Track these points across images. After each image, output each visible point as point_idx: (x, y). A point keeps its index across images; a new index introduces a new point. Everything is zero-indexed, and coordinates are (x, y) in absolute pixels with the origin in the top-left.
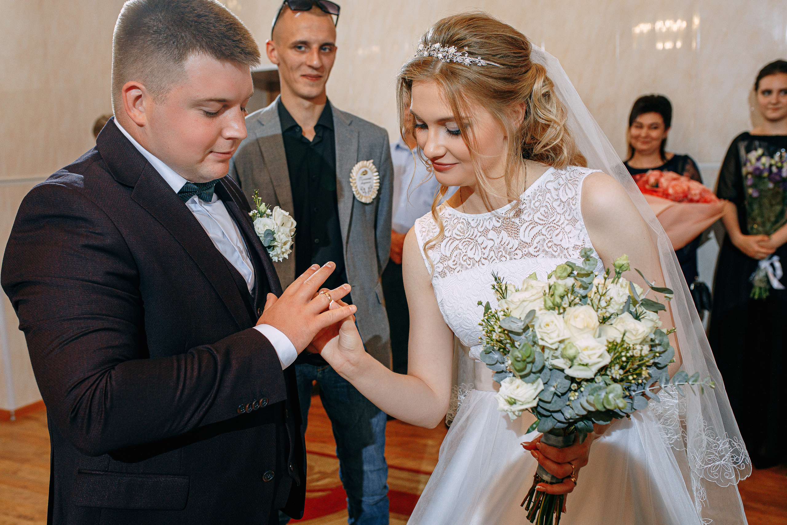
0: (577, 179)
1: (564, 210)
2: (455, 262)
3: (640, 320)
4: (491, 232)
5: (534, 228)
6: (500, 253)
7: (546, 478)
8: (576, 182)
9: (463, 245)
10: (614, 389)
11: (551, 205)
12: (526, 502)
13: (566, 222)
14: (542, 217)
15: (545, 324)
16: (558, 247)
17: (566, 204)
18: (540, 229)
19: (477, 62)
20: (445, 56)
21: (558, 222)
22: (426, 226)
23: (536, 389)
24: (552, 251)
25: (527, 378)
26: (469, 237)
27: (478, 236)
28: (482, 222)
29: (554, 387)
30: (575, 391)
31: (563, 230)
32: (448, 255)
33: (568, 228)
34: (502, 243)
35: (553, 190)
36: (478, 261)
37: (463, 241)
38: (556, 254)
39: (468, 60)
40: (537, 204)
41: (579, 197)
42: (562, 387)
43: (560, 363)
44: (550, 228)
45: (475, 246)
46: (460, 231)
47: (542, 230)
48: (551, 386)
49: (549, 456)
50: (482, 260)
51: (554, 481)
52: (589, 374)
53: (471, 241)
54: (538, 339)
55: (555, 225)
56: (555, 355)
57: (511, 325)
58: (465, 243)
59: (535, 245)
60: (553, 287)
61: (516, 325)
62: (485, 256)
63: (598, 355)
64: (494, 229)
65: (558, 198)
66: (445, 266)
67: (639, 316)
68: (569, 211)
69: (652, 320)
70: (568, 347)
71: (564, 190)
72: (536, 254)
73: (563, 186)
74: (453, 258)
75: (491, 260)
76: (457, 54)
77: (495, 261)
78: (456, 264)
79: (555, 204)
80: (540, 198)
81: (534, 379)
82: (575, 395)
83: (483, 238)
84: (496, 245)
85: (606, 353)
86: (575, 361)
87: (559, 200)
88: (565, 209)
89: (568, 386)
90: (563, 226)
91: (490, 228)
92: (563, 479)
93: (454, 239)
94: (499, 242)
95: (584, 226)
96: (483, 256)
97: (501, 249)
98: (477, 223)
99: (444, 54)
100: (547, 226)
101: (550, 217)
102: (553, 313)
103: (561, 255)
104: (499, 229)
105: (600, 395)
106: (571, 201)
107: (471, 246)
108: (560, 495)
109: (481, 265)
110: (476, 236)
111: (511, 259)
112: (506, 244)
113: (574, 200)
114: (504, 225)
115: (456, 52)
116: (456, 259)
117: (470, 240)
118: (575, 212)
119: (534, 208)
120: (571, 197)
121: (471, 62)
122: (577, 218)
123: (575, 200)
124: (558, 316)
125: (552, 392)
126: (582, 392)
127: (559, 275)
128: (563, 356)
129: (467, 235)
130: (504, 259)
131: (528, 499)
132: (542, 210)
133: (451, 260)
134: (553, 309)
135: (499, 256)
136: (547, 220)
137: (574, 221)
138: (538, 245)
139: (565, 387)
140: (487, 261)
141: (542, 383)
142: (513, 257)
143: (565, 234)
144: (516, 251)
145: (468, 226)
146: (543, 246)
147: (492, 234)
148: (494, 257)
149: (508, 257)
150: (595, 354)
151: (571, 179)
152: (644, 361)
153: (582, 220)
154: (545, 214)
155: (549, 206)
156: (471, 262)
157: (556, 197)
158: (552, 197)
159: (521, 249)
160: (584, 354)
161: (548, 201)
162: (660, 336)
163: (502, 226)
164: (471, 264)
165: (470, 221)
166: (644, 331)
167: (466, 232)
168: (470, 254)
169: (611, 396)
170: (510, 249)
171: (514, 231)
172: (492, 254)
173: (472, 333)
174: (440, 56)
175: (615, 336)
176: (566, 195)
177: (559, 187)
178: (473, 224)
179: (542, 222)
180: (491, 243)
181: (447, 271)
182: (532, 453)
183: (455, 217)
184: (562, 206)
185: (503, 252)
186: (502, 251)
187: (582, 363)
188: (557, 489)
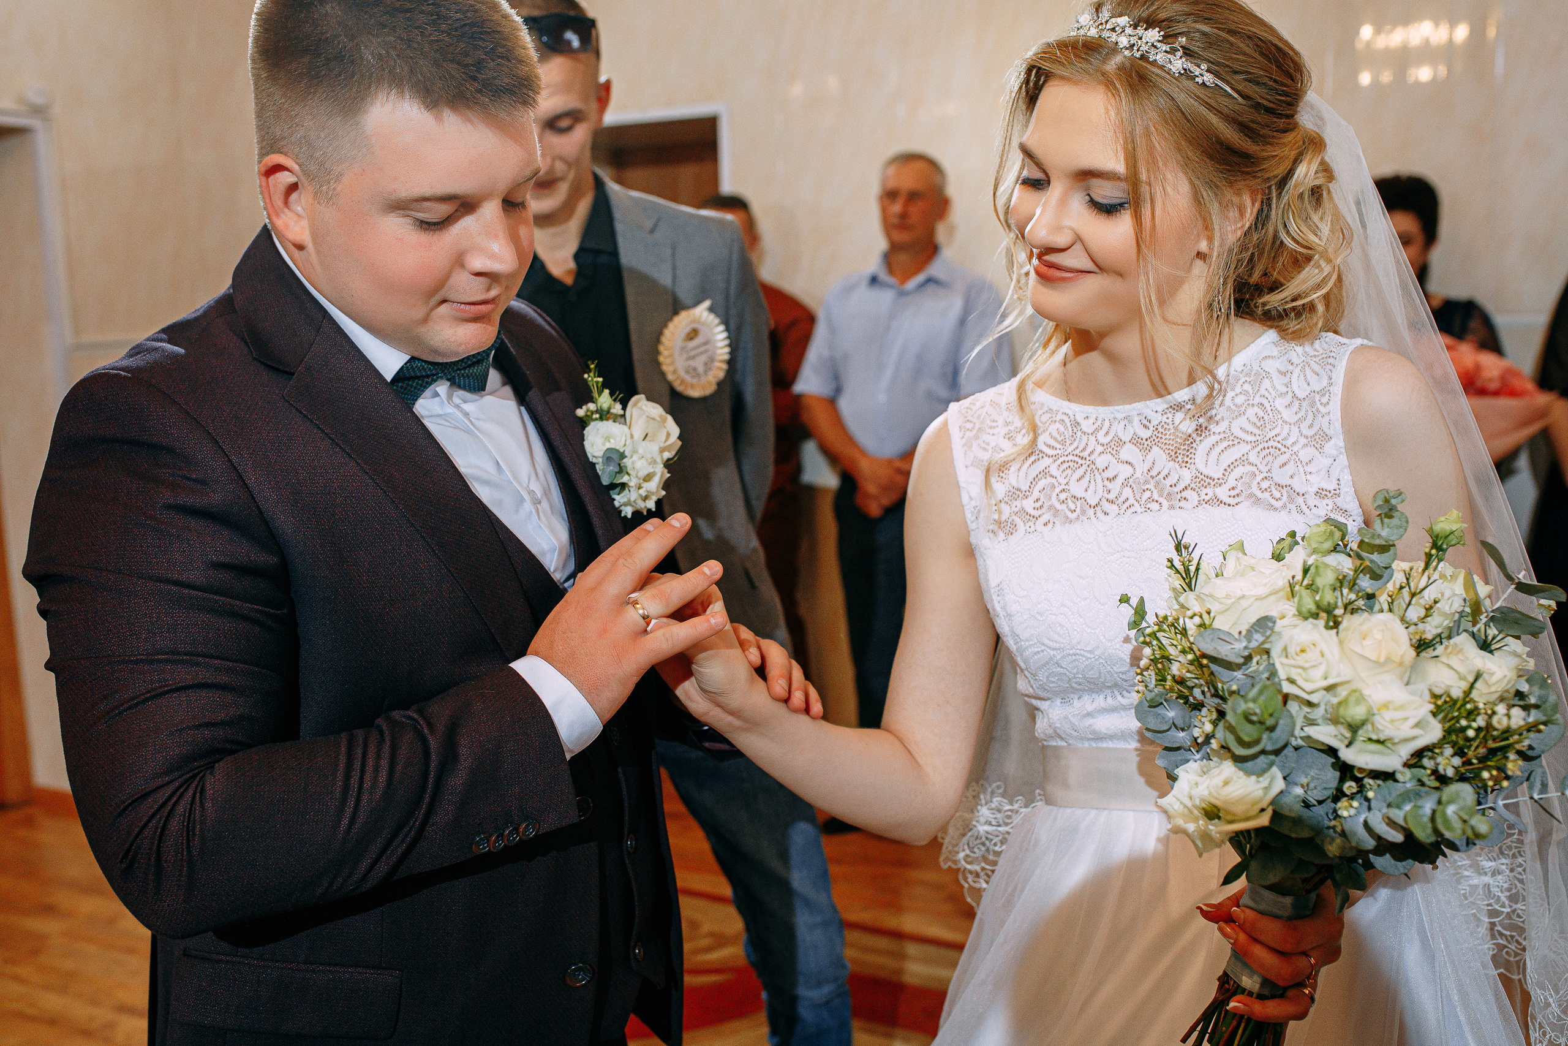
0: (1333, 354)
1: (1299, 415)
2: (1040, 503)
3: (1491, 652)
4: (1128, 446)
5: (1232, 449)
6: (1147, 494)
7: (1249, 982)
8: (1331, 360)
9: (1062, 469)
10: (1457, 794)
11: (1272, 403)
12: (1195, 1034)
13: (1303, 441)
14: (1250, 428)
15: (1298, 649)
16: (1284, 491)
17: (1305, 404)
18: (1244, 451)
19: (1197, 73)
20: (1134, 45)
21: (1285, 439)
22: (975, 420)
23: (1267, 789)
24: (1270, 498)
25: (1250, 764)
26: (1077, 452)
27: (1096, 453)
28: (1107, 424)
29: (1302, 786)
30: (1352, 797)
31: (1294, 456)
32: (1025, 487)
33: (1305, 454)
34: (1154, 473)
35: (1275, 375)
36: (1093, 504)
37: (1061, 460)
38: (1278, 504)
39: (1178, 64)
40: (1240, 400)
41: (1338, 390)
42: (1319, 788)
43: (1325, 734)
44: (1267, 451)
45: (1088, 474)
46: (1055, 439)
47: (1250, 454)
48: (1296, 784)
49: (1262, 938)
50: (1104, 503)
51: (1266, 992)
52: (1391, 761)
53: (1080, 461)
54: (1280, 681)
55: (1279, 446)
56: (1309, 716)
57: (1219, 648)
58: (1066, 465)
59: (1231, 482)
60: (1312, 570)
61: (1230, 647)
62: (1111, 496)
63: (1412, 721)
64: (1136, 441)
65: (1287, 390)
66: (1016, 510)
67: (1490, 645)
68: (1310, 417)
69: (1515, 654)
70: (1352, 699)
71: (1302, 376)
72: (1232, 501)
73: (1299, 367)
74: (1036, 494)
75: (1125, 506)
76: (1159, 45)
77: (1133, 509)
78: (1041, 507)
79: (1280, 403)
80: (1247, 387)
81: (1265, 766)
82: (1351, 806)
83: (1107, 458)
84: (1138, 474)
85: (1431, 718)
86: (1360, 732)
87: (1290, 394)
88: (1302, 413)
89: (1334, 784)
90: (1295, 449)
91: (1126, 438)
92: (1285, 989)
93: (1041, 455)
94: (1145, 471)
95: (1343, 450)
96: (1105, 495)
97: (1151, 486)
98: (1096, 426)
99: (1133, 40)
100: (1261, 446)
101: (1268, 427)
102: (1315, 626)
103: (1289, 506)
104: (1146, 443)
105: (1420, 807)
106: (1317, 397)
107: (1080, 472)
108: (1275, 1024)
109: (1100, 514)
110: (1092, 452)
111: (1172, 507)
112: (1161, 476)
113: (1324, 395)
114: (1160, 435)
115: (1159, 41)
116: (1042, 498)
117: (1077, 459)
118: (1324, 422)
119: (1233, 407)
120: (1317, 389)
121: (1185, 70)
122: (1330, 433)
123: (1328, 394)
124: (1326, 632)
125: (1299, 796)
126: (1367, 800)
127: (1314, 546)
128: (1335, 721)
129: (1070, 449)
130: (1154, 506)
131: (1199, 1028)
132: (1251, 412)
133: (1029, 498)
134: (1316, 616)
135: (1144, 500)
136: (1261, 433)
137: (1321, 439)
138: (1239, 484)
139: (1325, 789)
140: (1114, 507)
141: (1279, 776)
142: (1177, 504)
143: (1300, 466)
144: (1186, 492)
145: (1075, 430)
146: (1250, 487)
147: (1129, 452)
148: (1132, 501)
149: (1165, 504)
150: (1406, 719)
151: (1316, 353)
152: (1511, 740)
153: (1341, 437)
154: (1256, 421)
155: (1267, 405)
156: (1079, 506)
157: (1284, 389)
158: (1274, 388)
159: (1197, 489)
160: (1383, 718)
161: (1267, 395)
162: (1541, 687)
163: (1154, 437)
164: (1078, 510)
165: (1079, 419)
166: (1505, 676)
167: (1068, 442)
168: (1077, 489)
169: (1450, 810)
170: (1171, 486)
171: (1183, 450)
172: (1127, 492)
173: (1064, 657)
174: (1123, 41)
175: (1449, 683)
176: (1305, 385)
177: (1291, 368)
178: (1087, 426)
179: (1249, 438)
180: (1125, 471)
181: (1017, 520)
182: (1221, 930)
183: (1045, 409)
184: (1295, 407)
185: (1155, 491)
186: (1153, 489)
187: (1374, 737)
188: (1271, 1009)
